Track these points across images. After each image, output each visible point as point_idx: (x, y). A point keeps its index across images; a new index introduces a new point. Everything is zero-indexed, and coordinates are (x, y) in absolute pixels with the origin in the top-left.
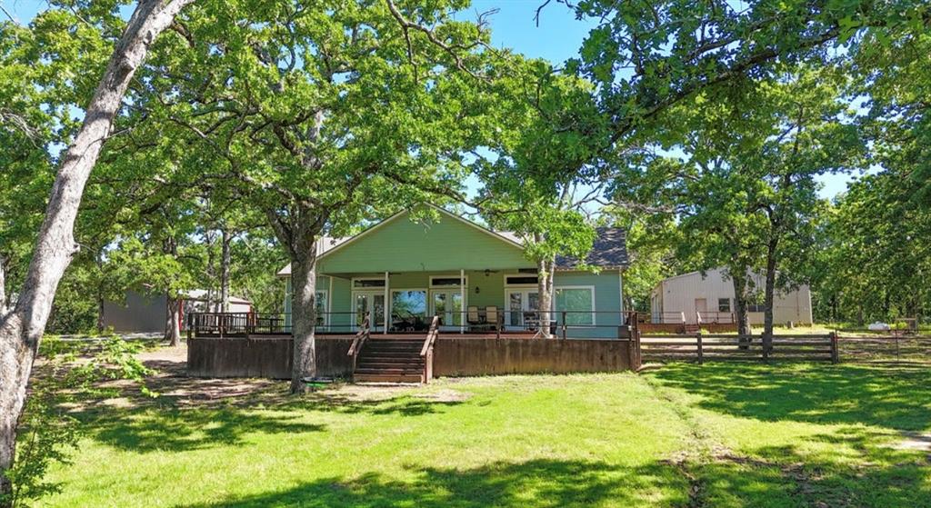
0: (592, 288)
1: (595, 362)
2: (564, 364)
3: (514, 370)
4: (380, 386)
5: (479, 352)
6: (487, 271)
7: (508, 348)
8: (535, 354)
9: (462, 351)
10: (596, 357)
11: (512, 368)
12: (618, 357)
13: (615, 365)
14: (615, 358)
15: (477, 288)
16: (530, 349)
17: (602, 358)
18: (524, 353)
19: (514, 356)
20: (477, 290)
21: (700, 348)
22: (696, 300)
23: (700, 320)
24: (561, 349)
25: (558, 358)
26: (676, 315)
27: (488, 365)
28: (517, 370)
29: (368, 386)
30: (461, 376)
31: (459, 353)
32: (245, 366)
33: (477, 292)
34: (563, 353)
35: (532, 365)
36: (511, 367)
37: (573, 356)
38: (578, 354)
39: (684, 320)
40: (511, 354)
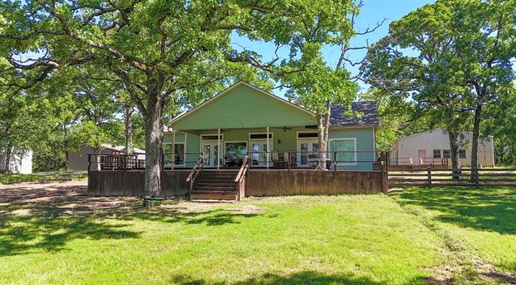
0: (355, 139)
1: (357, 187)
2: (335, 188)
3: (301, 192)
4: (207, 202)
5: (276, 180)
6: (285, 128)
7: (296, 177)
8: (315, 181)
9: (265, 179)
10: (357, 184)
11: (299, 191)
12: (374, 183)
13: (371, 189)
14: (371, 184)
15: (279, 141)
16: (311, 179)
17: (362, 184)
18: (308, 181)
19: (301, 182)
21: (430, 178)
22: (419, 151)
23: (422, 163)
24: (333, 178)
25: (330, 184)
26: (406, 160)
27: (282, 189)
28: (302, 192)
29: (199, 202)
30: (264, 196)
31: (263, 180)
32: (124, 188)
33: (279, 143)
34: (335, 180)
35: (313, 188)
36: (298, 190)
37: (341, 183)
38: (345, 181)
39: (412, 163)
40: (298, 181)
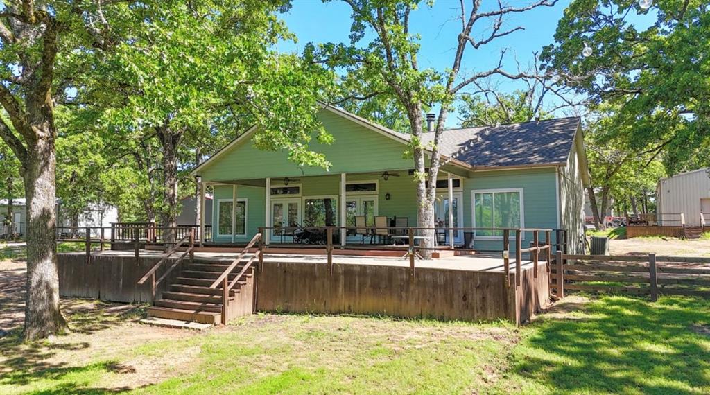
0: (521, 191)
1: (455, 303)
2: (412, 303)
3: (349, 308)
5: (308, 281)
6: (386, 174)
7: (342, 278)
8: (376, 287)
9: (289, 278)
10: (456, 296)
11: (347, 306)
12: (489, 298)
13: (484, 309)
14: (484, 299)
15: (388, 194)
16: (369, 282)
17: (465, 298)
18: (362, 285)
19: (349, 288)
20: (388, 196)
21: (653, 276)
23: (703, 222)
24: (408, 282)
25: (404, 295)
27: (318, 299)
28: (352, 308)
30: (285, 312)
31: (285, 280)
33: (389, 198)
34: (412, 287)
35: (370, 302)
36: (344, 303)
37: (424, 294)
38: (431, 290)
39: (683, 222)
40: (345, 286)
